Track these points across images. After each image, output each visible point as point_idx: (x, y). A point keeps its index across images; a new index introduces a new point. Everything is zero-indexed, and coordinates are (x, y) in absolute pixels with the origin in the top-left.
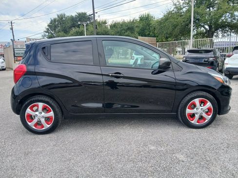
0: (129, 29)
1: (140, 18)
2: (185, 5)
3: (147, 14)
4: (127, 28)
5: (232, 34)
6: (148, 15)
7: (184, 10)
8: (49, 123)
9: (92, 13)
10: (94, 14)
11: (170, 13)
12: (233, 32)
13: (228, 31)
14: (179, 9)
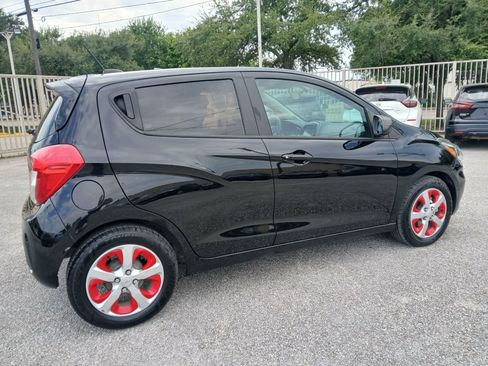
0: (116, 50)
1: (132, 27)
2: (237, 8)
3: (146, 20)
4: (110, 48)
5: (317, 66)
6: (150, 22)
7: (236, 16)
8: (151, 292)
9: (24, 10)
10: (28, 12)
11: (208, 21)
12: (320, 63)
13: (310, 60)
14: (226, 13)
